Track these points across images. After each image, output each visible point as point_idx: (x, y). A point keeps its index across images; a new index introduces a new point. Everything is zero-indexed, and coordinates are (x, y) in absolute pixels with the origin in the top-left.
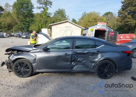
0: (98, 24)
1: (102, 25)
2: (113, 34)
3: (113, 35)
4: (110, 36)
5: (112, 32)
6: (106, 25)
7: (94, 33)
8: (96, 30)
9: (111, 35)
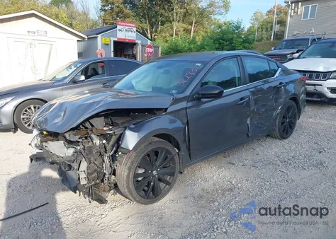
0: (119, 27)
1: (127, 28)
2: (151, 50)
3: (151, 53)
4: (146, 55)
5: (150, 47)
6: (135, 29)
7: (112, 49)
8: (114, 42)
9: (148, 53)
